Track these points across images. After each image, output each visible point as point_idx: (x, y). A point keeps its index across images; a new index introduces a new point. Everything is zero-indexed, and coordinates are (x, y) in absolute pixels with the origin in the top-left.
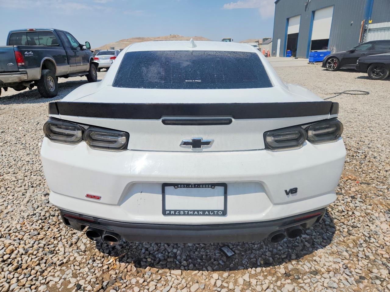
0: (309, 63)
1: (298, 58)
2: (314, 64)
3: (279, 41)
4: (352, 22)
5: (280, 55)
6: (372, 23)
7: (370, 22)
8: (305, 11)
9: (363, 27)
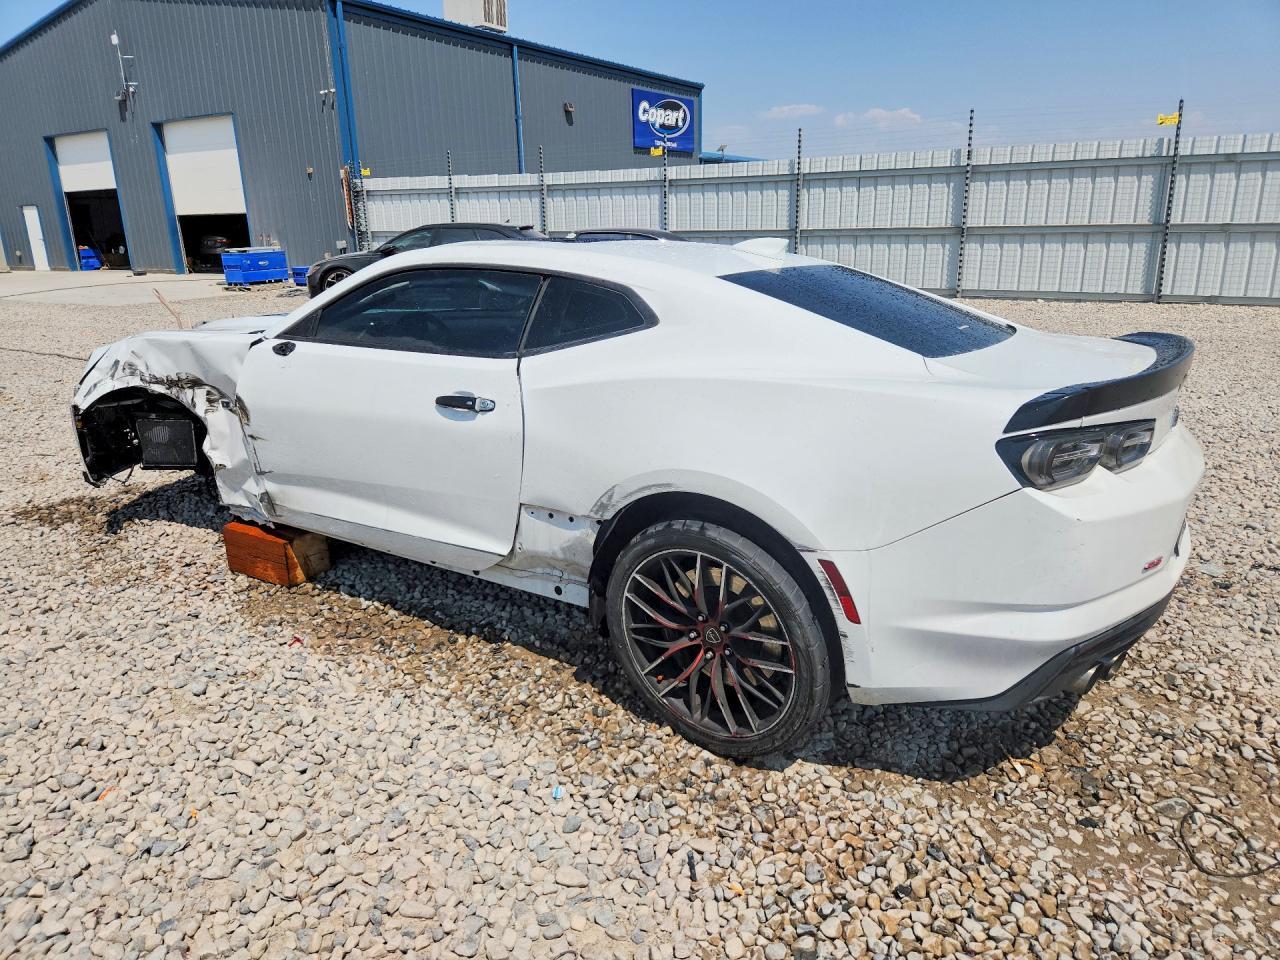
0: (227, 289)
1: (148, 275)
2: (249, 289)
3: (31, 216)
4: (311, 170)
5: (49, 265)
6: (373, 175)
7: (366, 172)
8: (123, 119)
9: (349, 186)
